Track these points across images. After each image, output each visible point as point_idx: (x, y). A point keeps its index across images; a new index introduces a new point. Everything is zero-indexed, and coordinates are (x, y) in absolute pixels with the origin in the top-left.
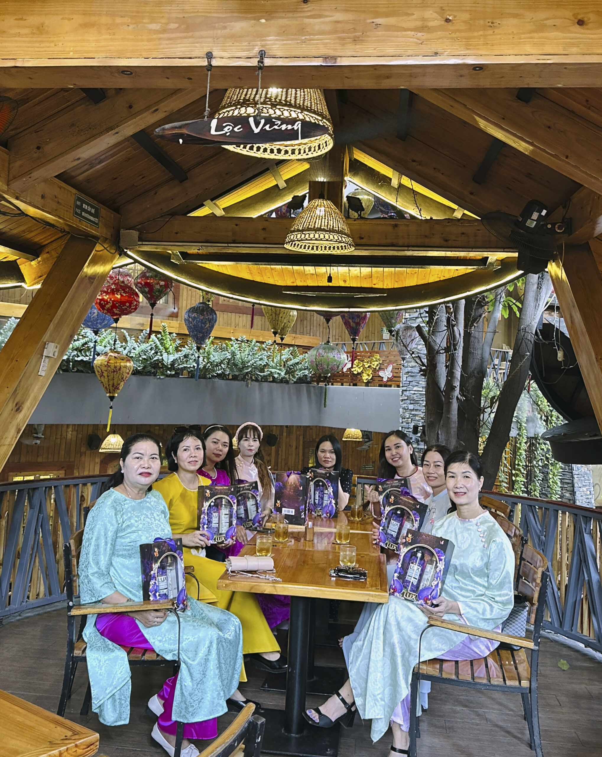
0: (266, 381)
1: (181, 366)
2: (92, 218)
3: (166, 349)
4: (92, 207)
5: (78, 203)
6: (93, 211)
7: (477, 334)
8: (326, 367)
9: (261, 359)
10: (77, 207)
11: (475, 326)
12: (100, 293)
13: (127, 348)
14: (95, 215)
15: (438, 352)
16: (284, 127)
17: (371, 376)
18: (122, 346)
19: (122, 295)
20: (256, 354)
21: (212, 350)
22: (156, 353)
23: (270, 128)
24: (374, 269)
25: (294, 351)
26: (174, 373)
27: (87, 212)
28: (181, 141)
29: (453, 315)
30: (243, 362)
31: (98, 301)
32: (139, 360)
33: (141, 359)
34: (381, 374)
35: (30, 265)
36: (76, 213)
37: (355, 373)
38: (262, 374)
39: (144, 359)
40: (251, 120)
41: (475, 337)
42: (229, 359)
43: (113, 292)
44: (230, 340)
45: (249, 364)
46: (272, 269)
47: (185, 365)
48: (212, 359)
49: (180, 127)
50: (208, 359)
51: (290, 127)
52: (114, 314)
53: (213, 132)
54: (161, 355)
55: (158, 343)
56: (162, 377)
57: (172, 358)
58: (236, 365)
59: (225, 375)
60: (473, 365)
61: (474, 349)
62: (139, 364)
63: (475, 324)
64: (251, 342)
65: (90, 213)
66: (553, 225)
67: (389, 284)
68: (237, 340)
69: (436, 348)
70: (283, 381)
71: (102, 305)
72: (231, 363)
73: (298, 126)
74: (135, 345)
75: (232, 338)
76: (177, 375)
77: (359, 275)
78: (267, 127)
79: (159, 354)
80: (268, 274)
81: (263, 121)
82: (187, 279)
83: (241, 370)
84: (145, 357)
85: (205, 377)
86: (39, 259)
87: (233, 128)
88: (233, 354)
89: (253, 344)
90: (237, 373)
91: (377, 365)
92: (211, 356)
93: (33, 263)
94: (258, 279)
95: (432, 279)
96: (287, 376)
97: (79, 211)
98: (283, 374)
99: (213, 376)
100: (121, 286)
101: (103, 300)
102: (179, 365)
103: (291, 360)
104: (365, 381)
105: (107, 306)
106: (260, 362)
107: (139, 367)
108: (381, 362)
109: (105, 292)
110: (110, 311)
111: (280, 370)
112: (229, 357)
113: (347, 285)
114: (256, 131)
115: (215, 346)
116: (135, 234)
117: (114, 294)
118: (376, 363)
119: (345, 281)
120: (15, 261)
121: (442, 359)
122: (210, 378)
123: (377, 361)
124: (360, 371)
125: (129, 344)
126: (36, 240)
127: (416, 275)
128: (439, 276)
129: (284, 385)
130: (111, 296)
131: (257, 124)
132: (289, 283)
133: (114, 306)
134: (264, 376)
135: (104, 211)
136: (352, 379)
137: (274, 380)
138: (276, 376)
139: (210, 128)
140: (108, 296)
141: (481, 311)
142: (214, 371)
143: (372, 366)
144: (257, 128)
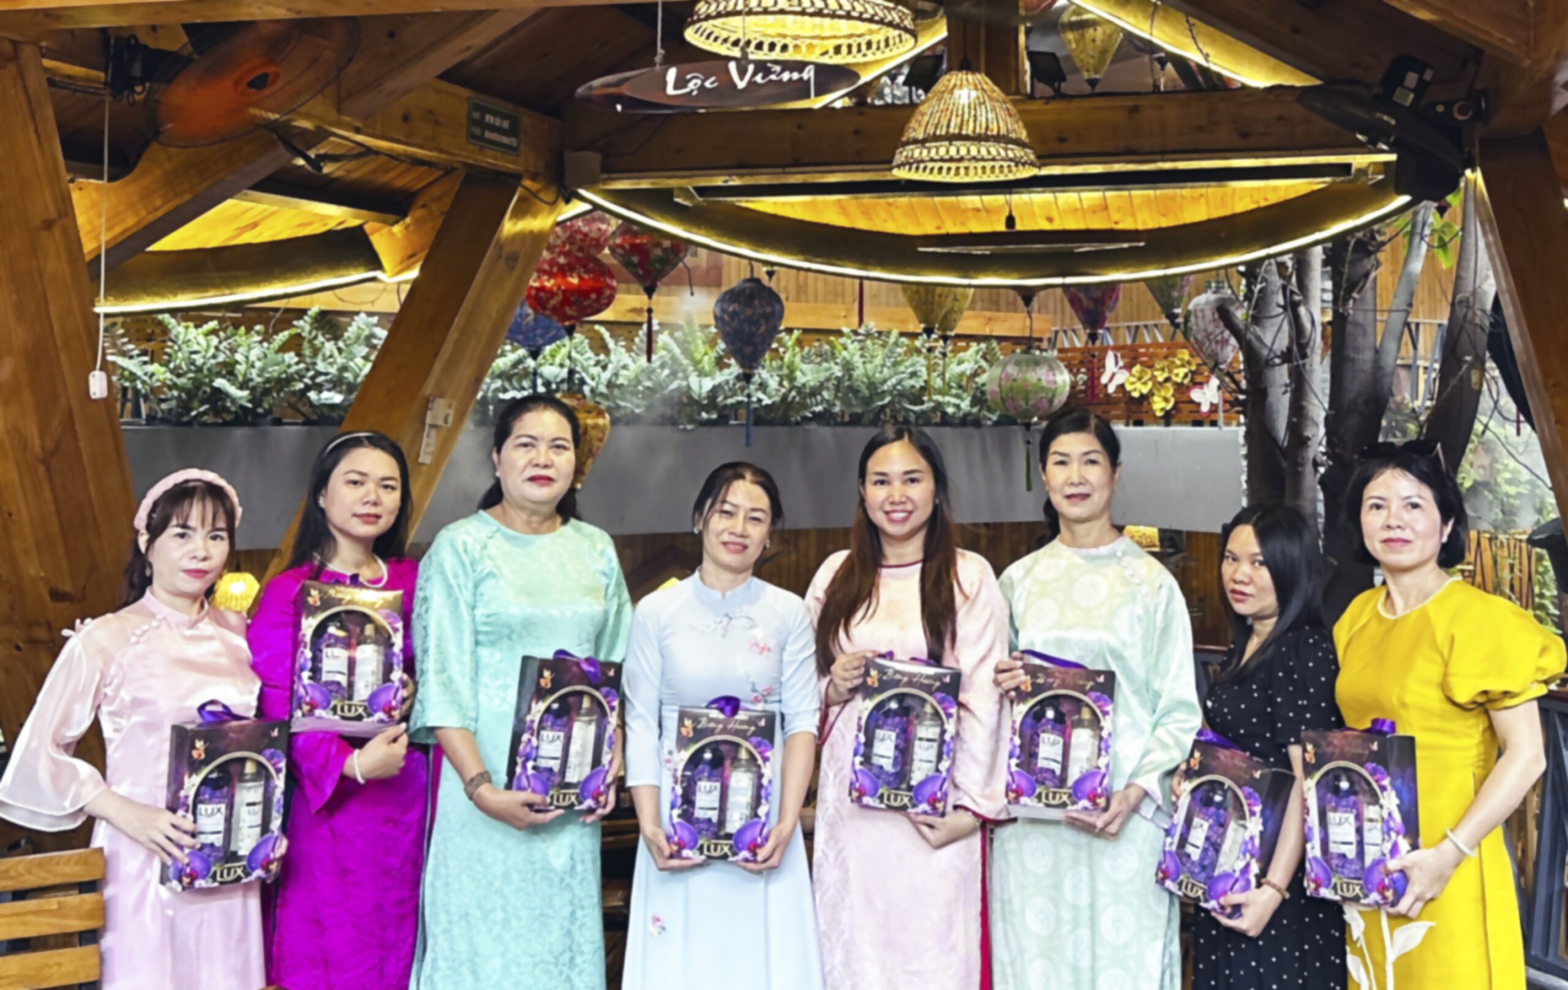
0: (928, 423)
1: (730, 401)
2: (505, 140)
3: (696, 363)
4: (504, 116)
5: (476, 115)
6: (506, 124)
7: (1360, 317)
8: (1022, 403)
9: (914, 375)
10: (473, 122)
11: (1355, 300)
12: (535, 275)
13: (610, 367)
14: (512, 132)
15: (1269, 364)
16: (786, 76)
17: (1172, 402)
18: (597, 363)
19: (581, 278)
20: (902, 361)
21: (798, 359)
22: (673, 374)
23: (763, 78)
24: (1109, 194)
25: (990, 350)
26: (714, 416)
27: (493, 128)
28: (619, 107)
29: (1294, 279)
30: (872, 385)
31: (533, 292)
32: (638, 392)
33: (640, 388)
34: (1196, 395)
35: (391, 234)
36: (473, 136)
37: (1136, 395)
38: (917, 408)
39: (648, 388)
40: (732, 66)
41: (1356, 324)
42: (838, 379)
43: (563, 271)
44: (839, 333)
45: (885, 387)
46: (889, 204)
47: (740, 398)
48: (801, 380)
49: (618, 84)
50: (791, 378)
51: (796, 76)
52: (564, 317)
53: (670, 90)
54: (686, 378)
55: (677, 351)
56: (689, 427)
57: (708, 384)
58: (856, 392)
59: (833, 416)
60: (1355, 386)
61: (1357, 350)
62: (636, 401)
63: (1355, 295)
64: (888, 334)
65: (500, 130)
66: (1449, 105)
67: (1146, 221)
68: (855, 333)
69: (1265, 352)
70: (967, 422)
71: (539, 299)
72: (845, 387)
73: (809, 74)
74: (626, 359)
75: (846, 330)
76: (722, 421)
77: (1078, 205)
78: (759, 79)
79: (680, 375)
80: (883, 214)
81: (751, 68)
82: (710, 237)
83: (867, 401)
84: (648, 384)
85: (786, 422)
86: (408, 220)
87: (704, 81)
88: (848, 367)
89: (892, 339)
90: (859, 410)
91: (1186, 376)
92: (798, 374)
93: (397, 229)
94: (862, 224)
95: (1241, 206)
96: (975, 410)
97: (477, 131)
98: (965, 405)
99: (805, 419)
100: (578, 258)
101: (542, 289)
102: (726, 398)
103: (984, 371)
104: (1159, 414)
105: (553, 302)
106: (912, 382)
107: (638, 406)
108: (1193, 368)
109: (545, 272)
110: (559, 312)
111: (957, 396)
112: (839, 374)
113: (1057, 226)
114: (741, 85)
115: (806, 349)
116: (594, 158)
117: (564, 276)
118: (1182, 371)
119: (1050, 220)
120: (360, 228)
121: (1281, 375)
122: (797, 424)
123: (1183, 366)
124: (1145, 390)
125: (613, 357)
126: (400, 183)
127: (1203, 200)
128: (1255, 198)
129: (970, 430)
130: (559, 281)
131: (742, 73)
132: (930, 229)
133: (566, 302)
134: (923, 412)
135: (527, 120)
136: (1129, 410)
137: (946, 421)
138: (950, 410)
139: (665, 84)
140: (552, 281)
141: (1368, 264)
142: (806, 407)
143: (1174, 378)
144: (742, 78)
